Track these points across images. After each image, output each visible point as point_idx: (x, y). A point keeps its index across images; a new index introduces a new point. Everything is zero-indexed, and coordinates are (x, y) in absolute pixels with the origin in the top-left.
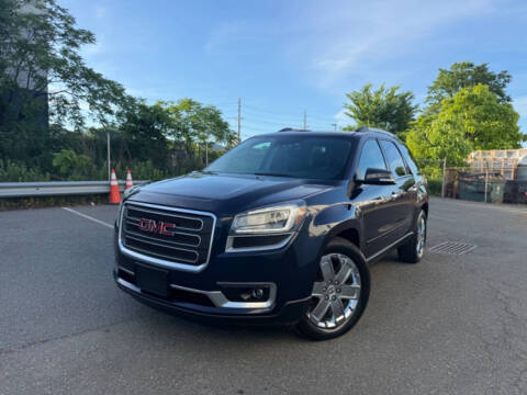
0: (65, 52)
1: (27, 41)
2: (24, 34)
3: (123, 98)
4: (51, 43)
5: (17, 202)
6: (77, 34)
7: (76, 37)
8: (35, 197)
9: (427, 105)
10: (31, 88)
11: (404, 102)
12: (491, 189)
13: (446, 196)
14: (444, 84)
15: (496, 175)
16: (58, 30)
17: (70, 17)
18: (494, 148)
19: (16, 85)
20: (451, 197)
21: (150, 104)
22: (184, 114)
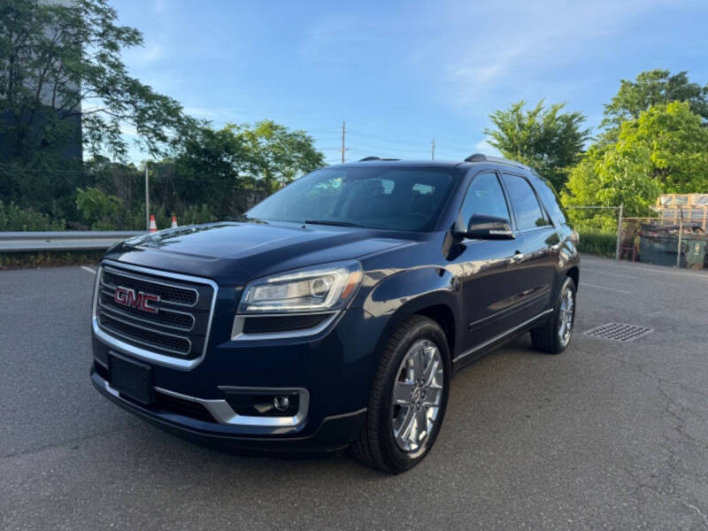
0: (102, 57)
1: (53, 43)
2: (49, 33)
3: (180, 120)
4: (84, 44)
5: (21, 259)
6: (119, 33)
7: (118, 37)
8: (45, 252)
9: (603, 130)
10: (58, 106)
11: (569, 127)
12: (686, 248)
13: (622, 258)
14: (627, 101)
15: (695, 229)
16: (95, 27)
17: (110, 10)
18: (693, 191)
19: (37, 102)
20: (630, 259)
21: (217, 128)
22: (264, 142)
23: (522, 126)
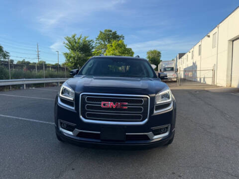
14: (102, 38)
23: (76, 42)
